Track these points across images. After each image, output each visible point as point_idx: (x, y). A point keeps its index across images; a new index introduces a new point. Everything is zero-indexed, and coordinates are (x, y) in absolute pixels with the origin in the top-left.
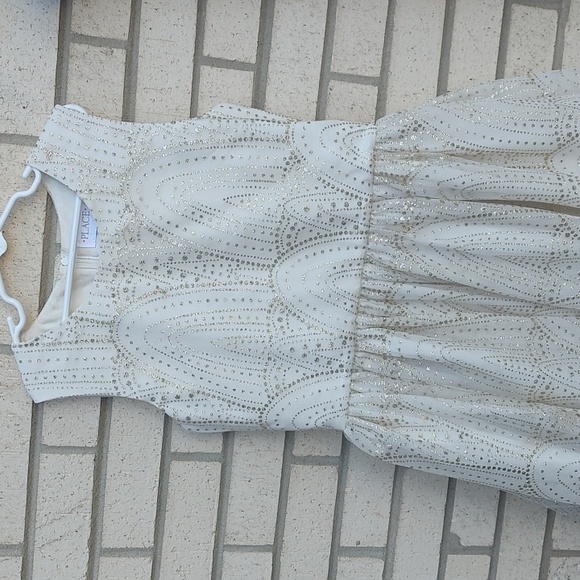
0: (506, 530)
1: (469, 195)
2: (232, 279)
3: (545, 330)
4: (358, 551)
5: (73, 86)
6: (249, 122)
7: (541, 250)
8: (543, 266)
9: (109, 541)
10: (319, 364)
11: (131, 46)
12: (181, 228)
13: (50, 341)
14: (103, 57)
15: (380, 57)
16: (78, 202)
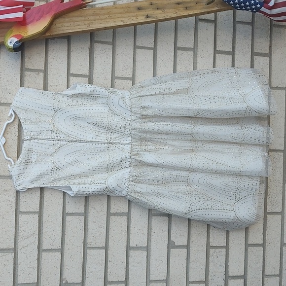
0: (192, 239)
4: (137, 248)
5: (26, 85)
9: (45, 247)
11: (45, 72)
14: (36, 76)
15: (132, 71)
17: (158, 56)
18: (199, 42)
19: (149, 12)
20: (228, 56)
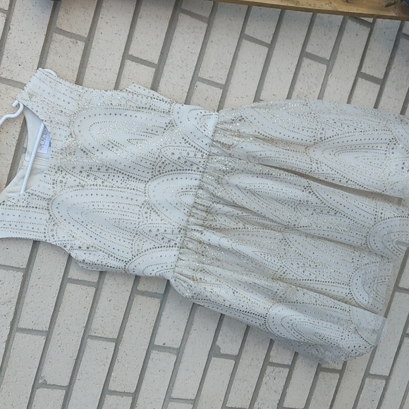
0: (246, 348)
2: (123, 185)
3: (288, 241)
4: (163, 348)
5: (51, 57)
6: (149, 99)
7: (294, 198)
8: (294, 207)
9: (23, 323)
10: (163, 241)
11: (88, 41)
12: (100, 152)
13: (11, 204)
14: (71, 45)
15: (227, 73)
16: (42, 127)
17: (274, 59)
18: (339, 52)
20: (375, 85)
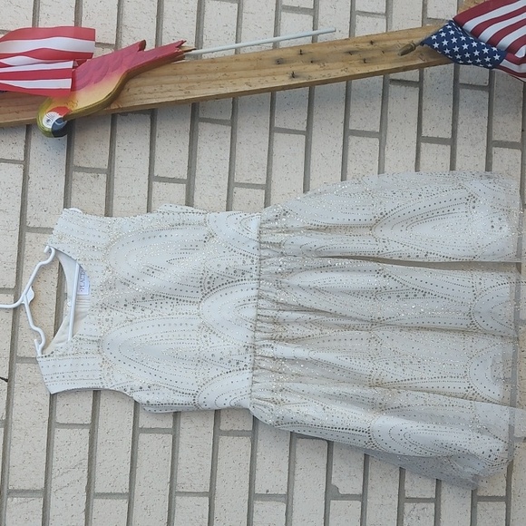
0: (371, 483)
1: (320, 254)
2: (174, 311)
4: (268, 497)
5: (74, 199)
7: (369, 286)
8: (372, 297)
9: (99, 488)
10: (231, 364)
11: (110, 172)
12: (141, 280)
13: (61, 353)
14: (93, 179)
15: (265, 172)
17: (314, 146)
18: (389, 121)
19: (296, 68)
20: (444, 146)
